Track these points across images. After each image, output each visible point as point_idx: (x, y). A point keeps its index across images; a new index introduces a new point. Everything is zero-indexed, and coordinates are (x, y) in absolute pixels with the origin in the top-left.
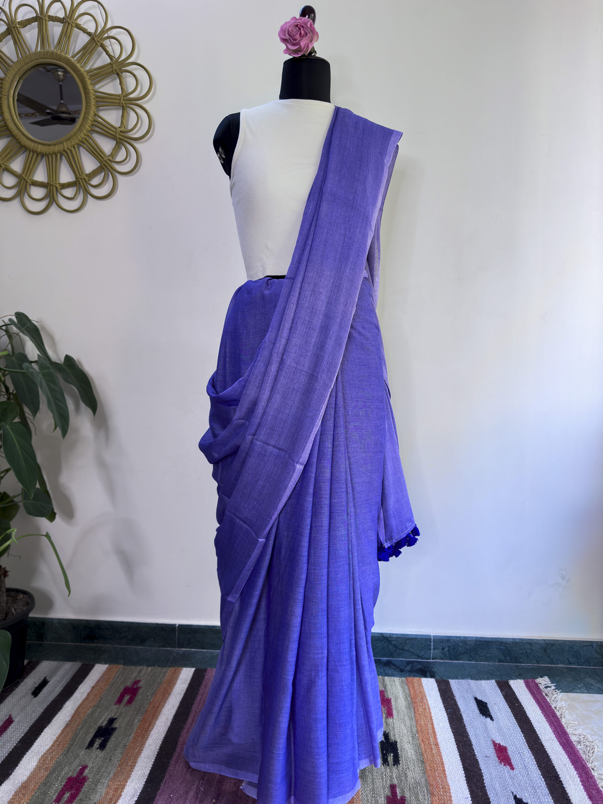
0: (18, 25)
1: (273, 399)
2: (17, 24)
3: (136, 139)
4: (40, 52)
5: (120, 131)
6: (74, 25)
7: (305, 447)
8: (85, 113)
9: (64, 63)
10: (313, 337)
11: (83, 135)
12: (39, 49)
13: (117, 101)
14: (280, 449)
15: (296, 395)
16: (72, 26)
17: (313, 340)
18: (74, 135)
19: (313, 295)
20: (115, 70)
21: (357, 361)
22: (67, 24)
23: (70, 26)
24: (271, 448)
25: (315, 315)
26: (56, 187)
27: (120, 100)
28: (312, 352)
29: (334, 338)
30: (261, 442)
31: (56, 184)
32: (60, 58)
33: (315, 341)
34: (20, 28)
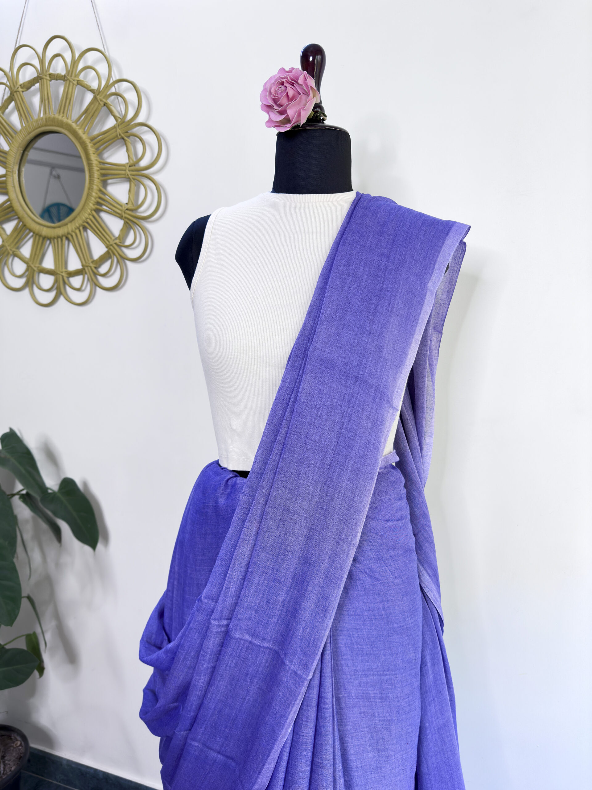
0: (20, 89)
1: (214, 688)
2: (20, 87)
3: (145, 219)
4: (42, 119)
5: (126, 208)
6: (75, 82)
7: (261, 769)
8: (89, 189)
9: (66, 129)
10: (279, 594)
11: (87, 215)
12: (42, 115)
13: (123, 172)
14: (228, 757)
15: (251, 682)
16: (73, 84)
17: (281, 599)
18: (79, 214)
19: (281, 526)
20: (120, 135)
21: (366, 613)
22: (68, 82)
23: (71, 84)
24: (214, 754)
25: (283, 560)
26: (63, 276)
27: (125, 170)
28: (280, 616)
29: (314, 597)
30: (199, 742)
31: (62, 272)
32: (61, 124)
33: (284, 600)
34: (23, 92)
